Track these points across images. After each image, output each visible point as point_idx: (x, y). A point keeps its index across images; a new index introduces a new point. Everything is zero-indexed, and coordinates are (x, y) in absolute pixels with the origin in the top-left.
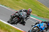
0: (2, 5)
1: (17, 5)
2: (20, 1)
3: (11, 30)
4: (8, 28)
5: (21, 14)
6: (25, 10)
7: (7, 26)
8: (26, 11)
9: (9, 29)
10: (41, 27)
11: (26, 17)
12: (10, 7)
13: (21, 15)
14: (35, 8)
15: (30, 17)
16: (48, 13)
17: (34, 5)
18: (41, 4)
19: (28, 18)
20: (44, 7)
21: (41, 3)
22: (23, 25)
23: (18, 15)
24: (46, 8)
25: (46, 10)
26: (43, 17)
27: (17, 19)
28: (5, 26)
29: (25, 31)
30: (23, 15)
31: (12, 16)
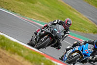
0: (8, 10)
1: (33, 10)
2: (36, 3)
3: (22, 51)
4: (17, 49)
5: (55, 29)
6: (60, 21)
7: (15, 45)
8: (61, 23)
9: (20, 50)
10: (85, 51)
11: (63, 34)
12: (21, 14)
13: (55, 31)
14: (61, 14)
15: (68, 34)
16: (82, 24)
17: (60, 10)
18: (70, 9)
19: (65, 36)
20: (75, 13)
21: (72, 6)
22: (57, 49)
23: (49, 31)
24: (78, 14)
25: (79, 18)
26: (74, 29)
27: (49, 39)
28: (13, 46)
29: (45, 53)
30: (58, 32)
31: (38, 34)
